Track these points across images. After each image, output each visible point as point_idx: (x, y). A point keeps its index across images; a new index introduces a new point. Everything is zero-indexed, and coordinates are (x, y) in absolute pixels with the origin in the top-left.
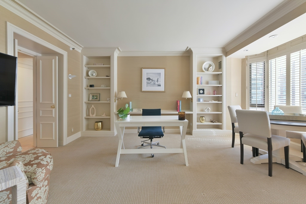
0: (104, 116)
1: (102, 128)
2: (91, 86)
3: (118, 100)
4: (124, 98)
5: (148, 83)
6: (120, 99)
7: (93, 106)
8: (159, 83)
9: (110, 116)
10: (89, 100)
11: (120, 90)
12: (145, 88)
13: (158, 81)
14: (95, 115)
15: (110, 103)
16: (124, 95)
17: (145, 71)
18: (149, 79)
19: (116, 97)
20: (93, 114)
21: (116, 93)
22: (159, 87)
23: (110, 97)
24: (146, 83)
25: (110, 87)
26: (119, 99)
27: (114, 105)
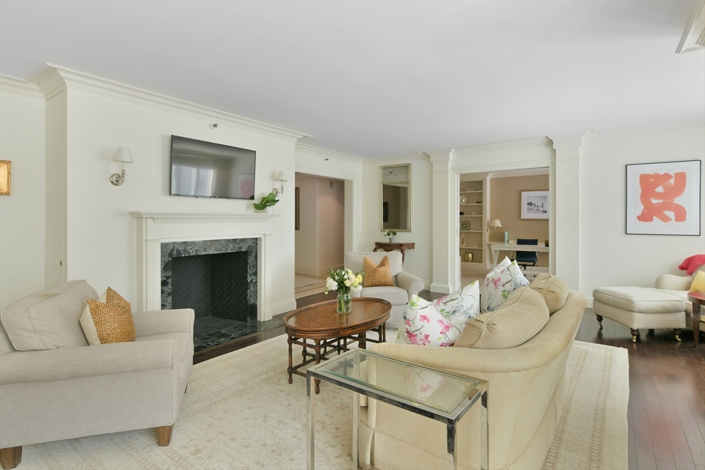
0: (475, 247)
1: (473, 261)
2: (461, 213)
3: (490, 229)
4: (498, 227)
5: (529, 209)
6: (494, 228)
7: (463, 235)
8: (544, 209)
9: (481, 247)
11: (493, 218)
12: (525, 214)
13: (543, 206)
14: (464, 245)
15: (481, 233)
16: (498, 223)
17: (525, 195)
18: (530, 204)
19: (488, 225)
21: (488, 221)
22: (545, 214)
23: (482, 226)
24: (526, 209)
25: (482, 214)
26: (492, 228)
27: (486, 235)
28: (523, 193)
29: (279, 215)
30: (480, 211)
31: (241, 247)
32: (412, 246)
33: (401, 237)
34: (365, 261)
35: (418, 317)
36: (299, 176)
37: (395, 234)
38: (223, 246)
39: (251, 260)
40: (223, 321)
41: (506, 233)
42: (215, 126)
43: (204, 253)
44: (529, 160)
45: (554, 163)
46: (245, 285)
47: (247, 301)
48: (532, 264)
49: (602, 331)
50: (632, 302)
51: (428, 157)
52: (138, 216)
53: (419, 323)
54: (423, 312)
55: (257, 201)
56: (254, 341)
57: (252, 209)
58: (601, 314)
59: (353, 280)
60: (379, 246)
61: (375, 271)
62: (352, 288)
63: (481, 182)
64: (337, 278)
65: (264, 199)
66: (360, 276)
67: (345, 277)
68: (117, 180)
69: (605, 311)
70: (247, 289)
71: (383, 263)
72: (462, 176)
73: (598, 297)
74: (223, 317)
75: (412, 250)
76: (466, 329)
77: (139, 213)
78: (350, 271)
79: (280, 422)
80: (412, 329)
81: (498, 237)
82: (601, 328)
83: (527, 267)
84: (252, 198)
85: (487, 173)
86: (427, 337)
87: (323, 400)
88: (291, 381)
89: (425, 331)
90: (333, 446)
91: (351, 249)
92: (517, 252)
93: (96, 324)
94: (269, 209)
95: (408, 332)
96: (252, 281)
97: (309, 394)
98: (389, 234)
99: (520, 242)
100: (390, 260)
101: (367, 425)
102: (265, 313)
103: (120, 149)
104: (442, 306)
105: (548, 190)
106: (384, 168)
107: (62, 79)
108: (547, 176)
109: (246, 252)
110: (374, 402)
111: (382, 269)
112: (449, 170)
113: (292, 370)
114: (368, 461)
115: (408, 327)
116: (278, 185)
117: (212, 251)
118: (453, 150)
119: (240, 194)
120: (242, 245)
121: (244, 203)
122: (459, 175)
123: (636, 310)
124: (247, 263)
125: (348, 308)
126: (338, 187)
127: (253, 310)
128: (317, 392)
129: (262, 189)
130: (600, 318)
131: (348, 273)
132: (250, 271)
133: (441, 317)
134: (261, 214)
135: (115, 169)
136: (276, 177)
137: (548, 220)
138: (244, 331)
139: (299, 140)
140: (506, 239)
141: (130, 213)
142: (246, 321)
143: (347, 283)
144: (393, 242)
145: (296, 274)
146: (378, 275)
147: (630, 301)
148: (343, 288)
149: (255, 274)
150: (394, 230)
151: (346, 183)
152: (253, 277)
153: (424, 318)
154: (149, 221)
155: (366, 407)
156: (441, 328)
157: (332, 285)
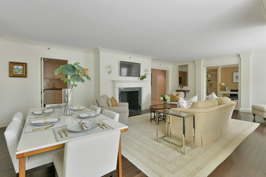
2: (209, 81)
3: (221, 86)
4: (224, 86)
5: (236, 79)
6: (222, 86)
7: (209, 89)
9: (217, 92)
10: (208, 86)
11: (222, 82)
12: (235, 81)
14: (210, 92)
15: (217, 88)
16: (223, 84)
18: (237, 77)
19: (220, 85)
20: (209, 91)
21: (220, 83)
23: (217, 85)
25: (217, 81)
27: (219, 88)
28: (234, 73)
29: (147, 81)
30: (216, 80)
31: (137, 90)
32: (188, 91)
33: (185, 88)
34: (172, 94)
35: (181, 102)
36: (152, 70)
37: (183, 87)
38: (132, 89)
39: (139, 93)
40: (132, 110)
41: (227, 88)
42: (130, 57)
43: (128, 91)
44: (232, 62)
45: (240, 63)
46: (138, 100)
47: (138, 105)
48: (236, 98)
49: (255, 119)
50: (264, 109)
51: (194, 62)
52: (114, 81)
53: (181, 104)
54: (182, 101)
55: (141, 77)
56: (140, 114)
57: (140, 80)
58: (254, 114)
59: (168, 98)
60: (177, 91)
61: (175, 97)
62: (167, 100)
63: (217, 69)
64: (163, 97)
65: (143, 77)
66: (169, 97)
67: (165, 97)
68: (109, 73)
69: (256, 112)
70: (138, 101)
71: (177, 95)
72: (207, 68)
73: (253, 108)
74: (132, 109)
75: (189, 92)
76: (192, 105)
77: (114, 80)
78: (166, 95)
79: (149, 128)
80: (180, 105)
81: (223, 89)
82: (255, 118)
83: (234, 100)
84: (140, 76)
85: (219, 66)
86: (183, 107)
87: (159, 126)
88: (151, 122)
89: (183, 105)
90: (162, 133)
91: (168, 91)
92: (230, 94)
93: (111, 103)
94: (144, 79)
95: (179, 106)
96: (139, 99)
97: (156, 125)
98: (181, 87)
99: (232, 91)
100: (179, 94)
101: (169, 127)
102: (143, 108)
103: (110, 65)
104: (188, 101)
105: (238, 72)
106: (179, 66)
107: (99, 50)
108: (238, 67)
109: (138, 91)
110: (171, 116)
111: (177, 97)
112: (202, 66)
113: (151, 119)
114: (170, 134)
115: (179, 105)
116: (146, 73)
117: (130, 90)
118: (203, 59)
119: (134, 75)
120: (137, 89)
121: (138, 78)
122: (205, 68)
123: (264, 111)
124: (138, 94)
125: (166, 105)
126: (164, 73)
127: (140, 107)
128: (158, 124)
129: (142, 74)
130: (254, 115)
131: (166, 96)
132: (139, 96)
133: (187, 103)
134: (142, 81)
135: (109, 70)
136: (145, 70)
137: (238, 83)
138: (138, 112)
139: (152, 59)
140: (227, 90)
141: (112, 81)
142: (138, 110)
143: (166, 98)
144: (182, 90)
145: (151, 100)
146: (176, 98)
147: (263, 108)
148: (165, 100)
149: (140, 97)
150: (183, 86)
151: (166, 71)
152: (140, 98)
153: (182, 102)
154: (116, 82)
155: (169, 123)
156: (186, 105)
157: (162, 99)
